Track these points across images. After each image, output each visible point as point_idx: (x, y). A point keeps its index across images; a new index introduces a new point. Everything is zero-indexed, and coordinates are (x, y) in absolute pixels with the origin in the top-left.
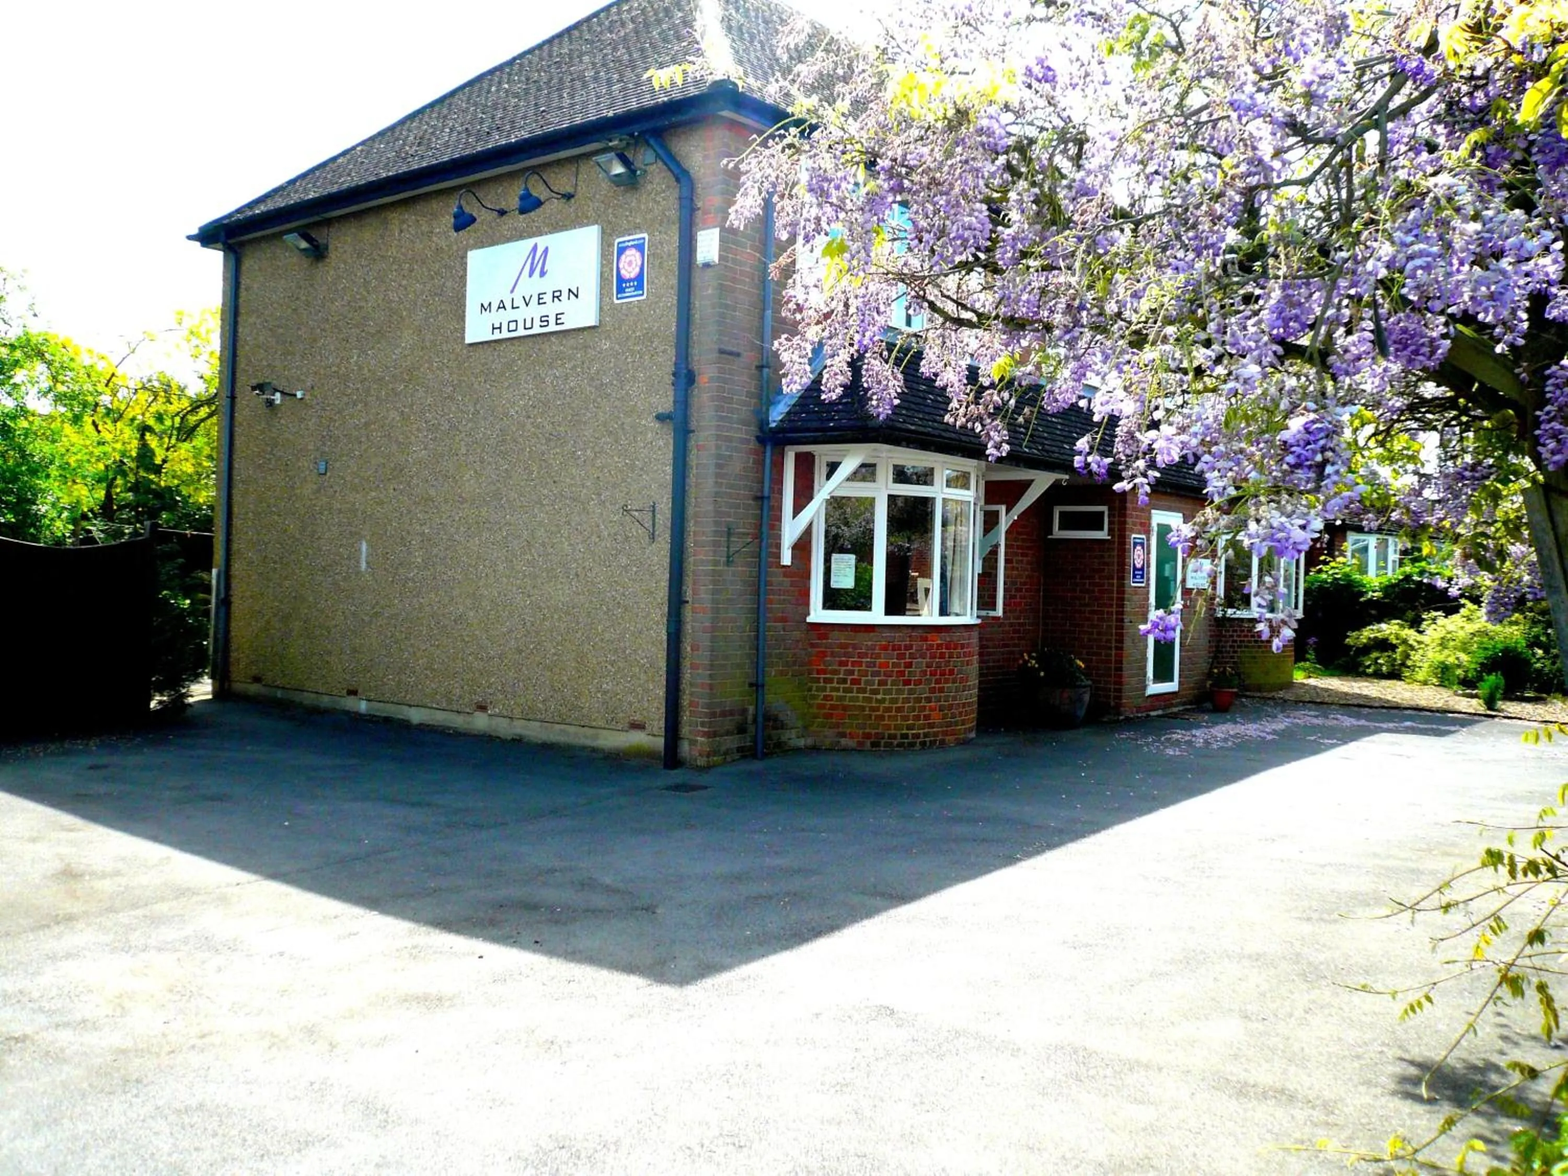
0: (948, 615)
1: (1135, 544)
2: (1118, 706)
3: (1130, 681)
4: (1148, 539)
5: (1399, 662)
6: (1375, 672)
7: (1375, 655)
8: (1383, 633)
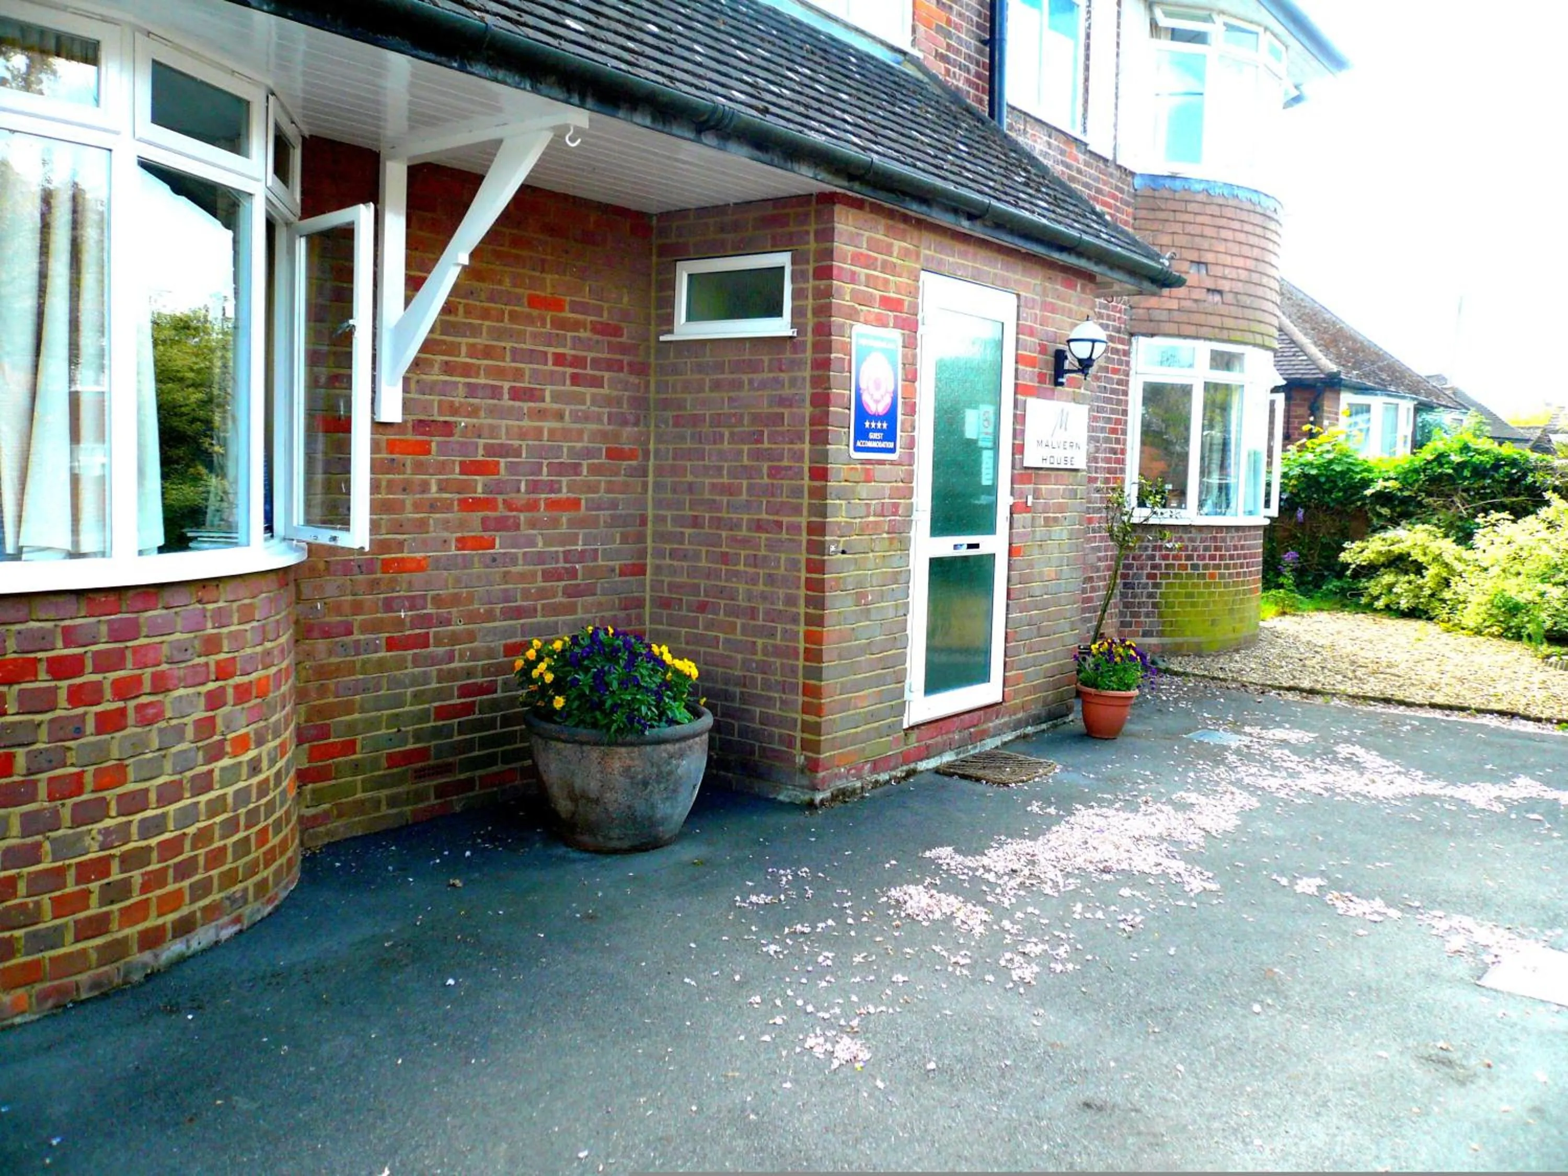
1: (865, 351)
4: (910, 344)
5: (1427, 592)
6: (1388, 607)
7: (1388, 578)
8: (1401, 545)
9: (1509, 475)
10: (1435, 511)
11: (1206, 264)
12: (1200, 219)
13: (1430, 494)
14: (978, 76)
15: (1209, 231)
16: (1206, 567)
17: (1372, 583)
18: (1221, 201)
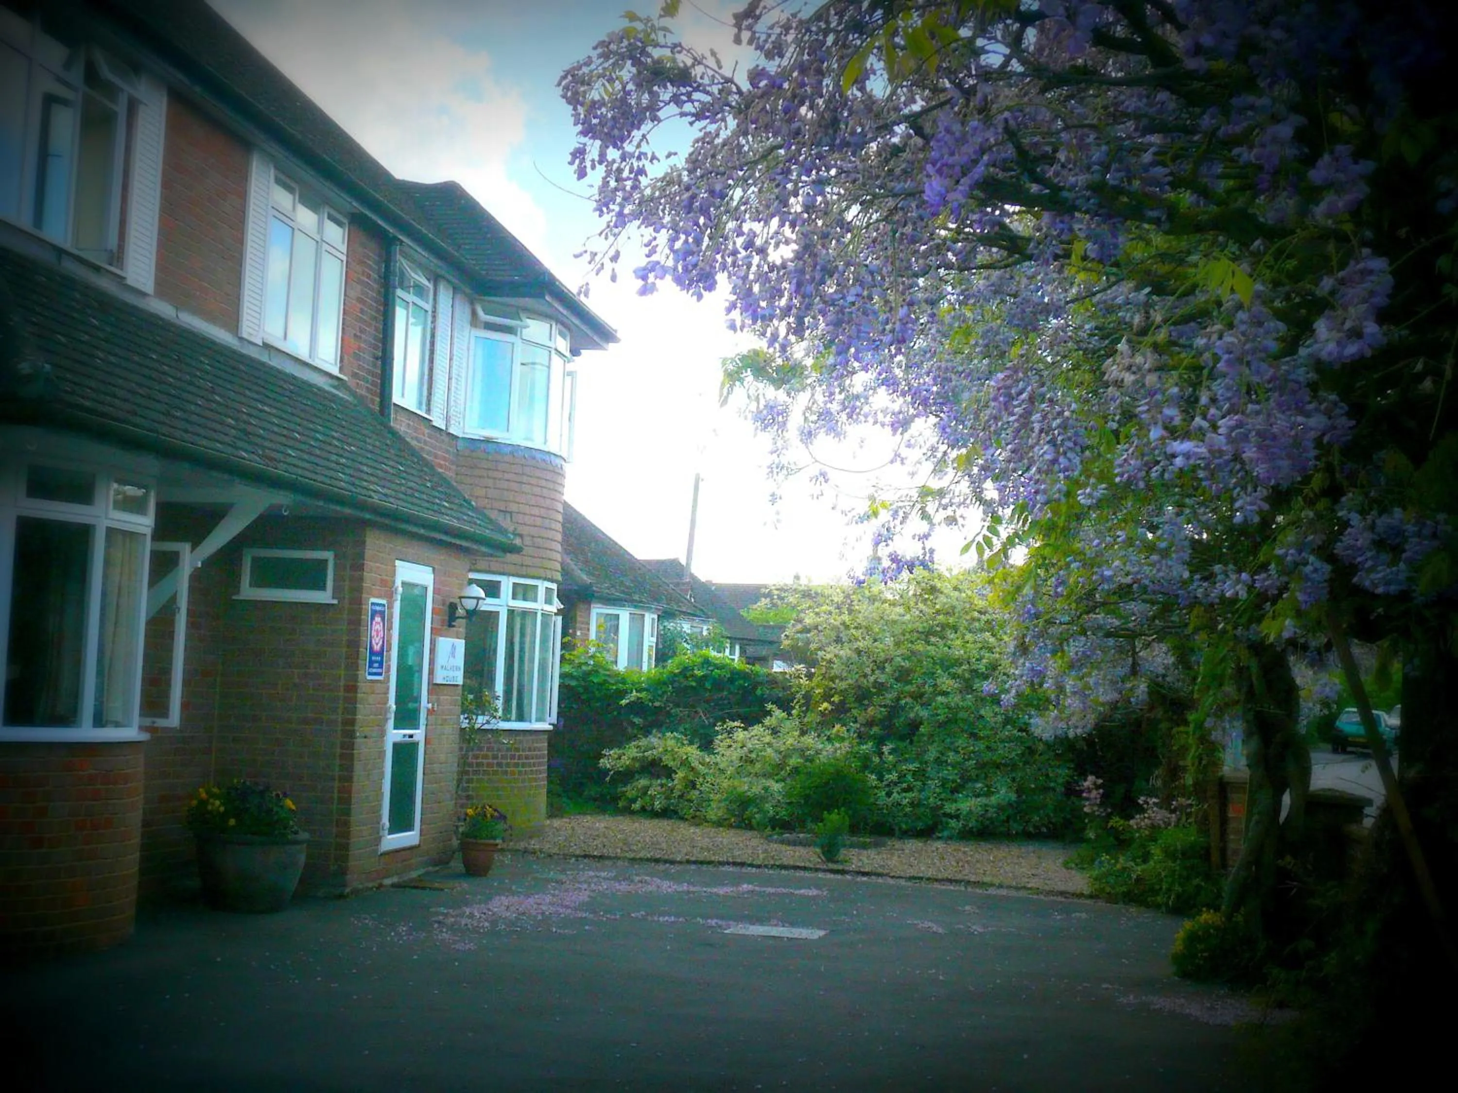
0: (103, 726)
1: (374, 613)
2: (343, 872)
3: (359, 831)
4: (390, 607)
5: (676, 793)
6: (643, 809)
7: (643, 782)
8: (655, 752)
9: (742, 687)
10: (681, 721)
11: (511, 513)
12: (507, 476)
13: (677, 705)
14: (373, 384)
15: (514, 486)
16: (508, 765)
17: (629, 787)
18: (523, 461)
